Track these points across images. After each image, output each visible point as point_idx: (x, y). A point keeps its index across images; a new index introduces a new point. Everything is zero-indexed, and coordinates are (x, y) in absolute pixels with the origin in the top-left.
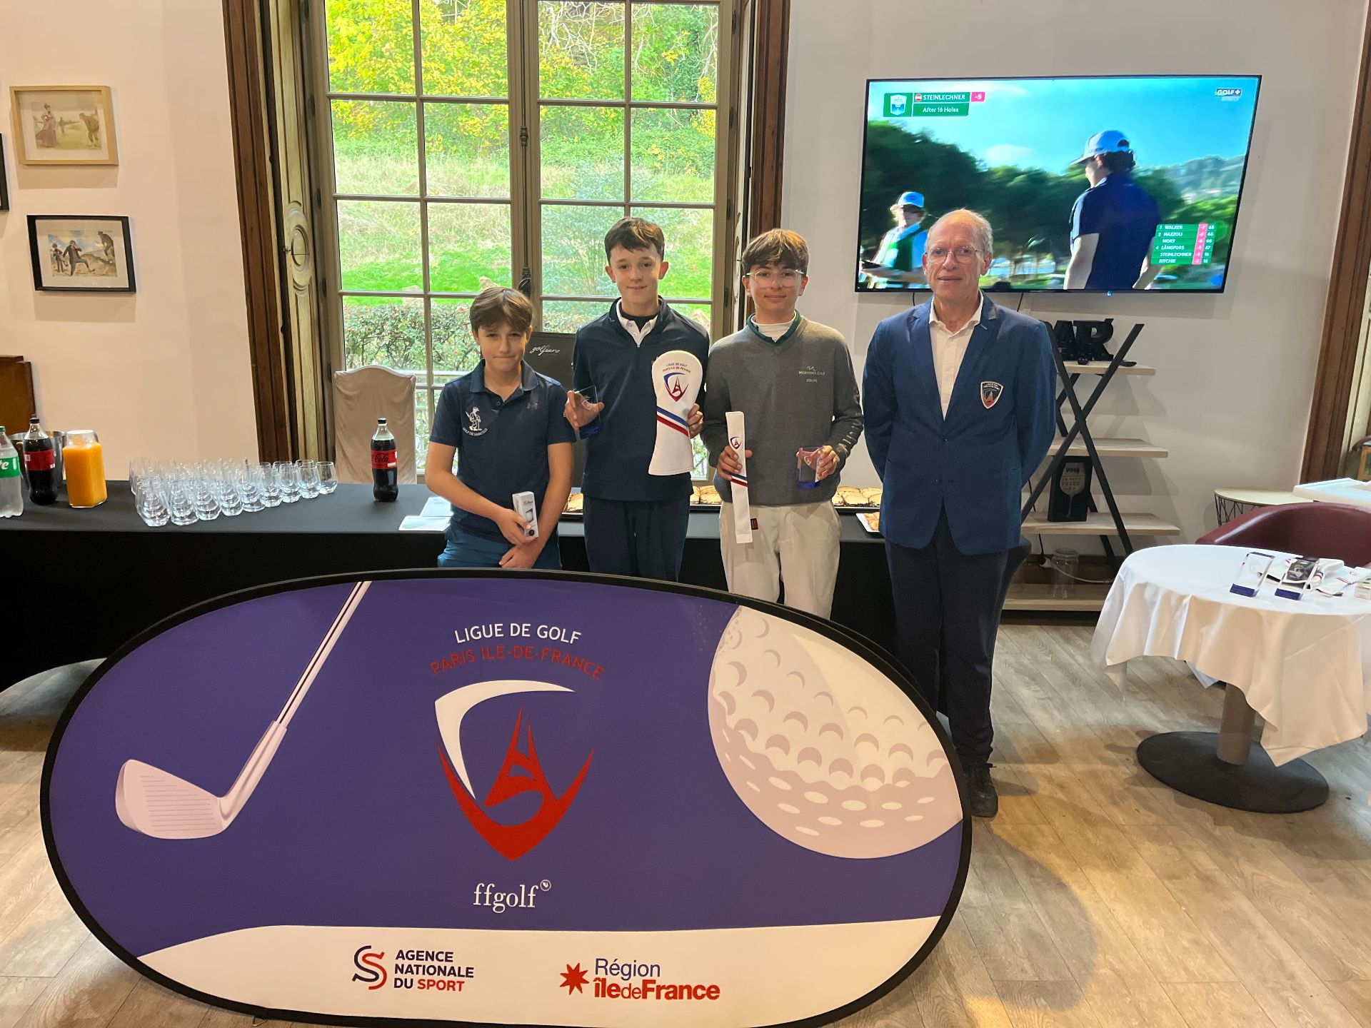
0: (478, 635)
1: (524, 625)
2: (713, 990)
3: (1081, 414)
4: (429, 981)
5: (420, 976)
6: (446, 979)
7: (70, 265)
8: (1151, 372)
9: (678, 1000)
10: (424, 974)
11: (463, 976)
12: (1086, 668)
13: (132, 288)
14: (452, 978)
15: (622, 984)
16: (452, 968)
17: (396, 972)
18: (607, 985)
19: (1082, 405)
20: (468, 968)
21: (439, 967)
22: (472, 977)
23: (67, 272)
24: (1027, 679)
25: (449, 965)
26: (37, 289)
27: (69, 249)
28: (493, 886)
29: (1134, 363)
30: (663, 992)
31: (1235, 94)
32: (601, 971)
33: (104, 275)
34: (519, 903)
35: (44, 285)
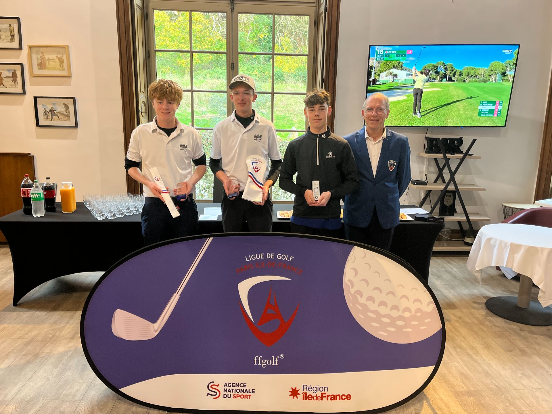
0: (254, 258)
1: (272, 254)
2: (349, 396)
3: (453, 174)
4: (237, 395)
5: (234, 393)
6: (244, 394)
7: (51, 117)
8: (479, 158)
9: (335, 401)
10: (235, 392)
11: (251, 393)
12: (458, 273)
13: (76, 126)
14: (246, 393)
15: (313, 395)
16: (246, 390)
17: (224, 392)
18: (308, 395)
19: (453, 171)
20: (252, 390)
21: (241, 389)
22: (254, 393)
23: (50, 120)
24: (436, 277)
25: (245, 389)
26: (37, 126)
27: (51, 110)
28: (262, 357)
29: (473, 154)
30: (329, 397)
31: (510, 52)
32: (305, 390)
33: (65, 121)
34: (272, 363)
35: (40, 125)
